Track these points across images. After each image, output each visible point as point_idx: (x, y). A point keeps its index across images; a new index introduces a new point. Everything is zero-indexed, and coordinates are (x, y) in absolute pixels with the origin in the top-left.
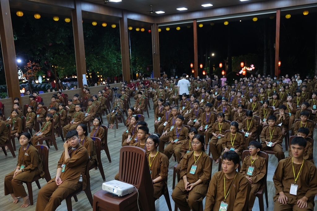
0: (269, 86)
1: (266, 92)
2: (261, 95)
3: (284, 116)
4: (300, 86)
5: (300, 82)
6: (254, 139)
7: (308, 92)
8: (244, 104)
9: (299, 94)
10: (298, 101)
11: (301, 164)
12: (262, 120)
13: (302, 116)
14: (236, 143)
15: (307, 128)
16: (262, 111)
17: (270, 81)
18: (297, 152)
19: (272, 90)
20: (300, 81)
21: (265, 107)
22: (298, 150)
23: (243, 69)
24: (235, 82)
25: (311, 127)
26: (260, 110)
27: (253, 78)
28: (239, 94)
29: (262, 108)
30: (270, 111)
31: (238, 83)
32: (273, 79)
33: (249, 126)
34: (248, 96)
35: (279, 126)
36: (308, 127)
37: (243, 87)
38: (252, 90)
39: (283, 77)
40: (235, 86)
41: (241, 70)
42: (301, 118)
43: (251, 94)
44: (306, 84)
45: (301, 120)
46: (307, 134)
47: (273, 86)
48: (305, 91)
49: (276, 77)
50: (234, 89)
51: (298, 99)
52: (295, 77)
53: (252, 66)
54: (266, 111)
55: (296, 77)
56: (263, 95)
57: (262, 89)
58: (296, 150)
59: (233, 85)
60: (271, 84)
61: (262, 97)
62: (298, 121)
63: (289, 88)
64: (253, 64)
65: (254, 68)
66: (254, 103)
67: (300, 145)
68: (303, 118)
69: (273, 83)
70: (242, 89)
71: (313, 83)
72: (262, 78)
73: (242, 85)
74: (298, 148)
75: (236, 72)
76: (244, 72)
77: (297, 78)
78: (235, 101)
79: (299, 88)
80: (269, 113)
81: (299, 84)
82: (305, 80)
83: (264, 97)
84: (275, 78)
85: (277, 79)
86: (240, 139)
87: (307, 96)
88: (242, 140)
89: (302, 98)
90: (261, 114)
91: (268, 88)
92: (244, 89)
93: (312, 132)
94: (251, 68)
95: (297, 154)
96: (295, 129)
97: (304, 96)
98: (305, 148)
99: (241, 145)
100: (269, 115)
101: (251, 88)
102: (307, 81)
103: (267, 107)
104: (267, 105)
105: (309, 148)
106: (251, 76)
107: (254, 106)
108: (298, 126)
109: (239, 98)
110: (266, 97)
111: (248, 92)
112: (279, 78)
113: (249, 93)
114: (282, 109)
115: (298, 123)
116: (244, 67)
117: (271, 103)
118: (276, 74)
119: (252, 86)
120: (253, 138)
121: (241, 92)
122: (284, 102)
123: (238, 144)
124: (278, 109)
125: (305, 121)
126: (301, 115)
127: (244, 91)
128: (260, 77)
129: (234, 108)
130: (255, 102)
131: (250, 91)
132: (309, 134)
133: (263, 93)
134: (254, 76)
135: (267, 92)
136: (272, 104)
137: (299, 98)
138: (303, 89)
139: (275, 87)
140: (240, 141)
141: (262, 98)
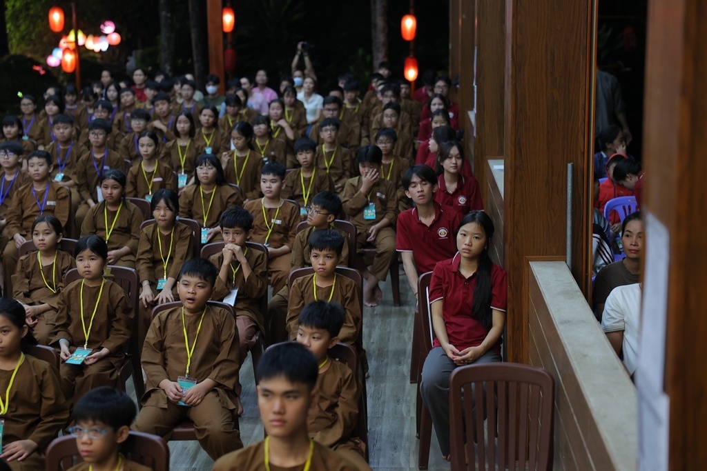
0: (182, 125)
1: (168, 155)
2: (145, 168)
3: (243, 261)
4: (314, 123)
5: (313, 105)
6: (114, 377)
7: (344, 150)
8: (67, 214)
9: (309, 156)
10: (306, 190)
11: (300, 462)
12: (153, 284)
13: (314, 252)
14: (20, 411)
15: (339, 303)
16: (152, 240)
17: (190, 99)
18: (281, 412)
19: (198, 144)
20: (317, 100)
21: (161, 223)
22: (286, 401)
23: (63, 43)
24: (23, 108)
25: (352, 299)
26: (142, 237)
27: (112, 87)
28: (36, 166)
29: (147, 230)
30: (187, 242)
31: (36, 111)
32: (205, 93)
33: (87, 318)
34: (85, 173)
35: (227, 307)
36: (340, 297)
37: (61, 131)
38: (101, 146)
39: (244, 80)
40: (20, 126)
41: (57, 45)
42: (313, 259)
43: (101, 162)
44: (336, 113)
45: (313, 271)
46: (334, 332)
47: (200, 125)
48: (332, 144)
49: (216, 83)
50: (15, 142)
51: (307, 181)
52: (293, 83)
53: (109, 28)
54: (166, 240)
55: (297, 80)
56: (155, 168)
57: (145, 140)
58: (276, 404)
59: (12, 124)
60: (190, 116)
61: (150, 175)
62: (301, 278)
63: (269, 134)
64: (110, 19)
65: (116, 38)
66: (111, 209)
67: (292, 378)
68: (320, 261)
69: (201, 112)
70: (56, 140)
71: (364, 107)
72: (152, 88)
73: (55, 122)
74: (286, 394)
75: (29, 55)
76: (70, 58)
77: (301, 86)
78: (21, 202)
79: (311, 132)
80: (182, 249)
81: (314, 112)
82: (334, 93)
83: (159, 174)
84: (211, 89)
85: (218, 91)
86: (41, 387)
87: (343, 165)
88: (50, 392)
89: (322, 173)
90: (145, 256)
91: (177, 134)
92: (67, 141)
93: (358, 322)
94: (102, 38)
95: (283, 422)
96: (293, 311)
97: (331, 168)
98: (311, 388)
99: (47, 415)
100: (184, 258)
101: (96, 137)
102: (338, 102)
103: (172, 224)
104: (169, 213)
105: (344, 389)
106: (100, 77)
107: (110, 223)
108: (302, 297)
109: (38, 188)
110: (169, 175)
111: (84, 157)
112: (227, 88)
113: (90, 158)
114: (237, 229)
115: (300, 285)
116: (65, 32)
117: (191, 203)
118: (213, 70)
119: (105, 126)
120: (111, 374)
121: (48, 157)
122: (250, 194)
123: (29, 411)
124: (218, 228)
125: (328, 276)
126: (311, 248)
127: (65, 151)
128: (145, 82)
129: (18, 237)
130: (116, 203)
131: (94, 149)
132: (344, 332)
133: (152, 158)
134: (116, 78)
135: (173, 152)
136: (194, 208)
137: (307, 176)
138: (327, 134)
139: (209, 128)
140: (41, 398)
141: (150, 179)
